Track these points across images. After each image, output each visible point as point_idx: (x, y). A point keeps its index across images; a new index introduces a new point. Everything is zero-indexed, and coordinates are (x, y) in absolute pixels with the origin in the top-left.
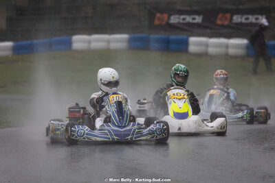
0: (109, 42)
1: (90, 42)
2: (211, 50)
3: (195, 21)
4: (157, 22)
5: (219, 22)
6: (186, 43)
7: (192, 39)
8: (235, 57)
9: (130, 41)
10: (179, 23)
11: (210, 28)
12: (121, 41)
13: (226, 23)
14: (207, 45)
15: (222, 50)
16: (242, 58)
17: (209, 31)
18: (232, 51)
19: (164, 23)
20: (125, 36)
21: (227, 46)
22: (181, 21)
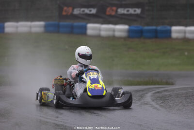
0: (30, 27)
1: (17, 27)
2: (103, 33)
3: (91, 13)
4: (64, 13)
5: (108, 13)
6: (85, 28)
7: (90, 26)
8: (119, 38)
9: (46, 27)
10: (80, 14)
11: (102, 17)
12: (39, 26)
13: (113, 13)
14: (100, 30)
15: (110, 33)
16: (125, 39)
17: (101, 20)
18: (117, 34)
19: (69, 14)
20: (42, 23)
21: (114, 30)
22: (82, 13)
